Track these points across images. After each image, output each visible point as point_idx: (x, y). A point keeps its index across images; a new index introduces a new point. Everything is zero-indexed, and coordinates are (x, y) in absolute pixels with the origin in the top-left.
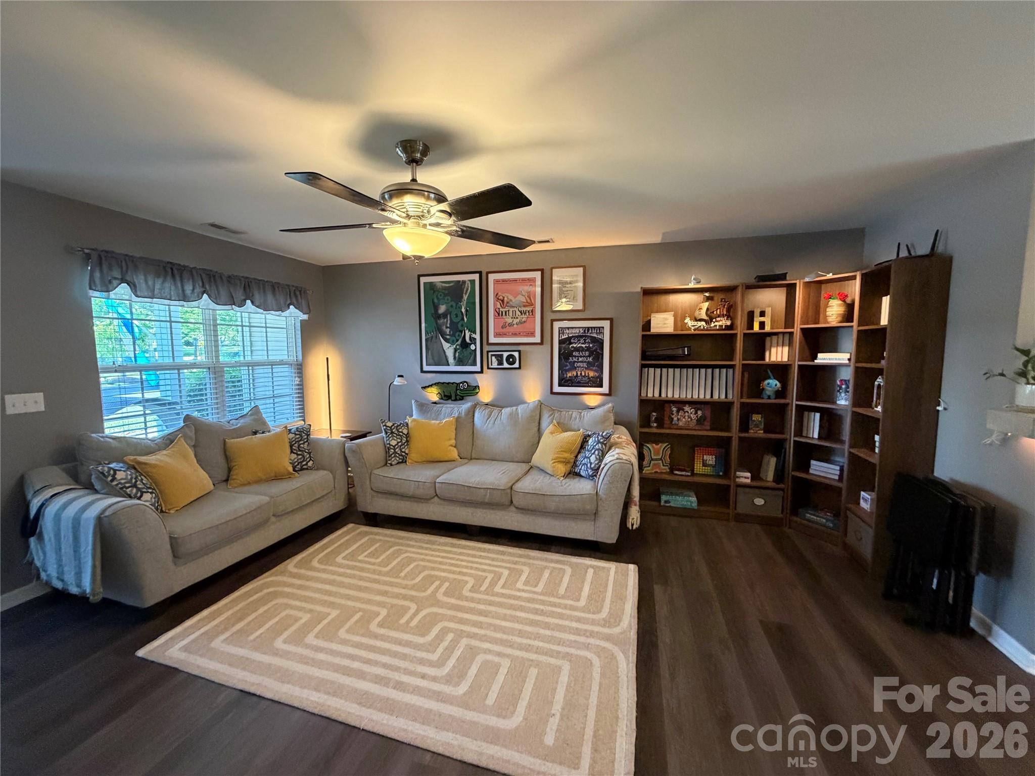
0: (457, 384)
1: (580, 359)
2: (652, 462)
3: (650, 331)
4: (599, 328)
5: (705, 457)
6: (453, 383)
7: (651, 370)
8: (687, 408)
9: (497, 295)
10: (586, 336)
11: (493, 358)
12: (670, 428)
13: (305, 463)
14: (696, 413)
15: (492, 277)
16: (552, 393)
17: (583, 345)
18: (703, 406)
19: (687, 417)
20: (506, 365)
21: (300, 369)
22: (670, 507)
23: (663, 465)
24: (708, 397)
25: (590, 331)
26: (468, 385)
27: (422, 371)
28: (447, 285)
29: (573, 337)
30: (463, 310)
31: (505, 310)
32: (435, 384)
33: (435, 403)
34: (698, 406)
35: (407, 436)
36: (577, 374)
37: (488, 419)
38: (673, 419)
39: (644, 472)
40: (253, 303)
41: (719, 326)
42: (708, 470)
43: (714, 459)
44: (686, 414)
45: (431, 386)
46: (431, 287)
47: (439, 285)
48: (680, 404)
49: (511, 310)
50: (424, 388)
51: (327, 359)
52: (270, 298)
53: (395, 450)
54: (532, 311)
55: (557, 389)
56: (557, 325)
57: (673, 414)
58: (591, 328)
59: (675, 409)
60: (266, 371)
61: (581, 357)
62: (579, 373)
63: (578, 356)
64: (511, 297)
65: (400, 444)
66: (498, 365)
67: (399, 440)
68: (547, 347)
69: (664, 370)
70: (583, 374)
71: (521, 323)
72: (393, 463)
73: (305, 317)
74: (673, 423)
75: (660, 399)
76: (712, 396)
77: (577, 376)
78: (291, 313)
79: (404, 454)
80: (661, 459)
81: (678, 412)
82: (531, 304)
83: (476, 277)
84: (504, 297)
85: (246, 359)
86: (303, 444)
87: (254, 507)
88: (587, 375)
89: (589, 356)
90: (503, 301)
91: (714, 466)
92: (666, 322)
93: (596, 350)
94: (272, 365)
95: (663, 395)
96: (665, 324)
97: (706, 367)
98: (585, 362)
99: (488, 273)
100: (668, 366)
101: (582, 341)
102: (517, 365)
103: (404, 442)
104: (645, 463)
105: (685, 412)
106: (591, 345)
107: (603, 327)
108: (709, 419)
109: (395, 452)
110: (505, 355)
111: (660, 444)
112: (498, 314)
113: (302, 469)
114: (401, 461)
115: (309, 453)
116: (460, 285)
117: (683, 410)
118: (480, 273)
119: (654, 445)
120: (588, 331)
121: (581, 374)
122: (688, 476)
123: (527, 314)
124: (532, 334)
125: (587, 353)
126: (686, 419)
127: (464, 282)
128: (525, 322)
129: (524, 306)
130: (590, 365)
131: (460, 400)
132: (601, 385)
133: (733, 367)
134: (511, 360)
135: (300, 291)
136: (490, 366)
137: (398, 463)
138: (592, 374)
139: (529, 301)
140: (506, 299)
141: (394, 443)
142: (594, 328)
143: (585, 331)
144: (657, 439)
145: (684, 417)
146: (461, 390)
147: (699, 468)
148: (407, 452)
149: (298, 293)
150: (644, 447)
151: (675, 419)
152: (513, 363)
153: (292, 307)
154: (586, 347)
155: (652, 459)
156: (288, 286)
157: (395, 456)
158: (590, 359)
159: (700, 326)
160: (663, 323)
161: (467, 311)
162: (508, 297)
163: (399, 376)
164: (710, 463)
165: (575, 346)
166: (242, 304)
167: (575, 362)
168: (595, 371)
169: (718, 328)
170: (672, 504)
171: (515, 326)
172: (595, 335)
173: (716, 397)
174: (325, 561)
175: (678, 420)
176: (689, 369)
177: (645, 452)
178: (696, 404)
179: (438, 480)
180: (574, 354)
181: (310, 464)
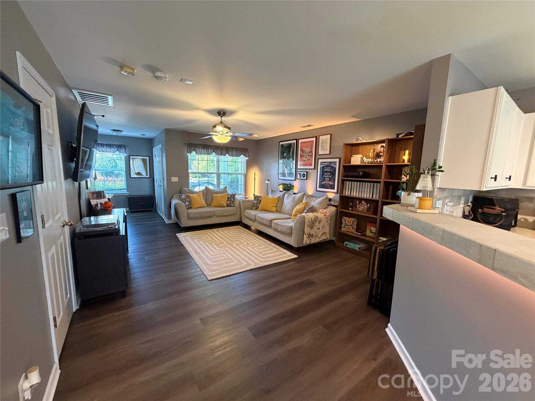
0: (287, 184)
1: (327, 176)
2: (346, 226)
3: (350, 164)
4: (335, 162)
5: (371, 228)
6: (286, 184)
7: (348, 182)
8: (363, 202)
9: (301, 148)
10: (329, 166)
11: (298, 174)
12: (355, 211)
13: (231, 204)
14: (367, 205)
15: (300, 141)
16: (316, 190)
17: (329, 170)
18: (370, 202)
19: (363, 207)
20: (302, 178)
21: (246, 176)
22: (347, 247)
23: (352, 229)
24: (371, 197)
25: (331, 164)
26: (291, 185)
27: (279, 179)
28: (287, 145)
29: (325, 166)
30: (291, 155)
31: (303, 154)
32: (281, 184)
33: (281, 191)
34: (368, 201)
35: (260, 201)
36: (326, 183)
37: (287, 198)
38: (357, 207)
39: (342, 230)
40: (228, 154)
41: (379, 161)
42: (372, 235)
43: (375, 230)
44: (363, 205)
45: (280, 185)
46: (282, 145)
47: (285, 145)
48: (360, 200)
49: (305, 154)
50: (279, 185)
51: (255, 173)
52: (234, 153)
53: (255, 204)
54: (312, 155)
55: (319, 189)
56: (320, 161)
57: (357, 205)
58: (331, 162)
59: (358, 202)
60: (226, 176)
61: (327, 175)
62: (326, 182)
63: (326, 175)
64: (305, 149)
65: (257, 203)
66: (300, 177)
67: (257, 202)
68: (316, 170)
69: (353, 182)
70: (328, 183)
71: (308, 160)
72: (253, 209)
73: (247, 158)
74: (357, 209)
75: (350, 196)
76: (372, 197)
77: (325, 184)
78: (242, 157)
79: (258, 206)
80: (351, 225)
81: (359, 203)
82: (312, 152)
83: (295, 141)
84: (303, 149)
85: (228, 172)
86: (232, 199)
87: (208, 211)
88: (329, 183)
89: (330, 175)
90: (303, 151)
91: (375, 233)
92: (358, 159)
93: (333, 173)
94: (236, 174)
95: (352, 195)
96: (357, 160)
97: (371, 182)
98: (329, 178)
99: (299, 139)
100: (354, 181)
101: (328, 168)
102: (305, 178)
103: (259, 202)
104: (343, 226)
105: (362, 204)
106: (331, 170)
107: (336, 162)
108: (372, 209)
109: (255, 205)
110: (302, 173)
111: (351, 218)
112: (301, 156)
113: (230, 206)
114: (256, 208)
115: (233, 202)
116: (290, 145)
117: (361, 203)
118: (296, 140)
119: (348, 218)
120: (331, 163)
121: (327, 183)
122: (359, 235)
123: (310, 156)
124: (311, 165)
125: (330, 174)
126: (362, 208)
127: (292, 143)
128: (309, 160)
129: (309, 153)
130: (330, 179)
131: (288, 191)
132: (334, 189)
133: (380, 182)
134: (304, 175)
135: (246, 150)
136: (297, 178)
137: (256, 209)
138: (331, 183)
139: (311, 151)
140: (304, 150)
141: (255, 202)
142: (333, 162)
143: (329, 163)
144: (350, 215)
145: (362, 207)
146: (288, 187)
147: (368, 233)
148: (259, 206)
149: (245, 151)
150: (343, 218)
151: (358, 207)
152: (304, 177)
153: (242, 155)
154: (329, 171)
155: (346, 225)
156: (241, 148)
157: (254, 206)
158: (331, 176)
159: (369, 161)
160: (356, 160)
161: (292, 155)
162: (304, 149)
163: (268, 180)
164: (373, 231)
165: (325, 170)
166: (225, 155)
167: (325, 177)
168: (332, 182)
169: (378, 162)
170: (348, 246)
171: (306, 161)
172: (333, 165)
173: (374, 197)
174: (223, 231)
175: (359, 207)
176: (363, 183)
177: (343, 220)
178: (367, 201)
179: (257, 215)
180: (325, 174)
181: (232, 205)
